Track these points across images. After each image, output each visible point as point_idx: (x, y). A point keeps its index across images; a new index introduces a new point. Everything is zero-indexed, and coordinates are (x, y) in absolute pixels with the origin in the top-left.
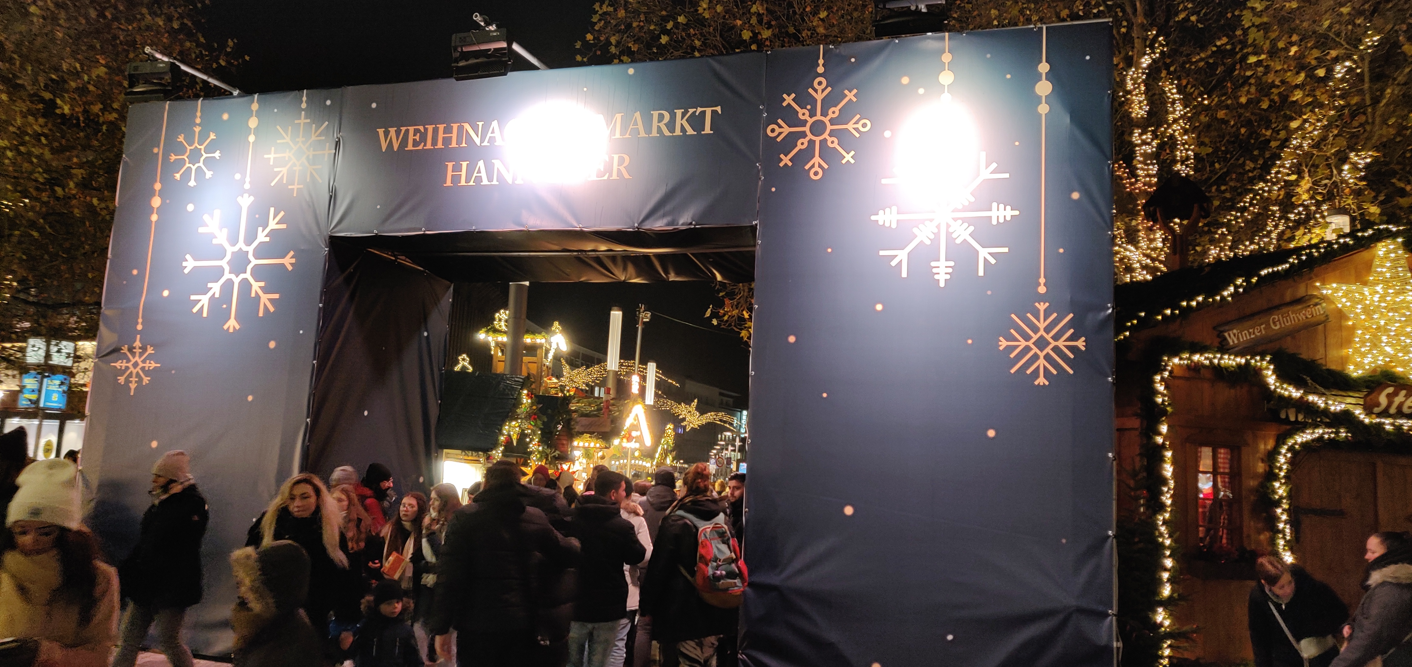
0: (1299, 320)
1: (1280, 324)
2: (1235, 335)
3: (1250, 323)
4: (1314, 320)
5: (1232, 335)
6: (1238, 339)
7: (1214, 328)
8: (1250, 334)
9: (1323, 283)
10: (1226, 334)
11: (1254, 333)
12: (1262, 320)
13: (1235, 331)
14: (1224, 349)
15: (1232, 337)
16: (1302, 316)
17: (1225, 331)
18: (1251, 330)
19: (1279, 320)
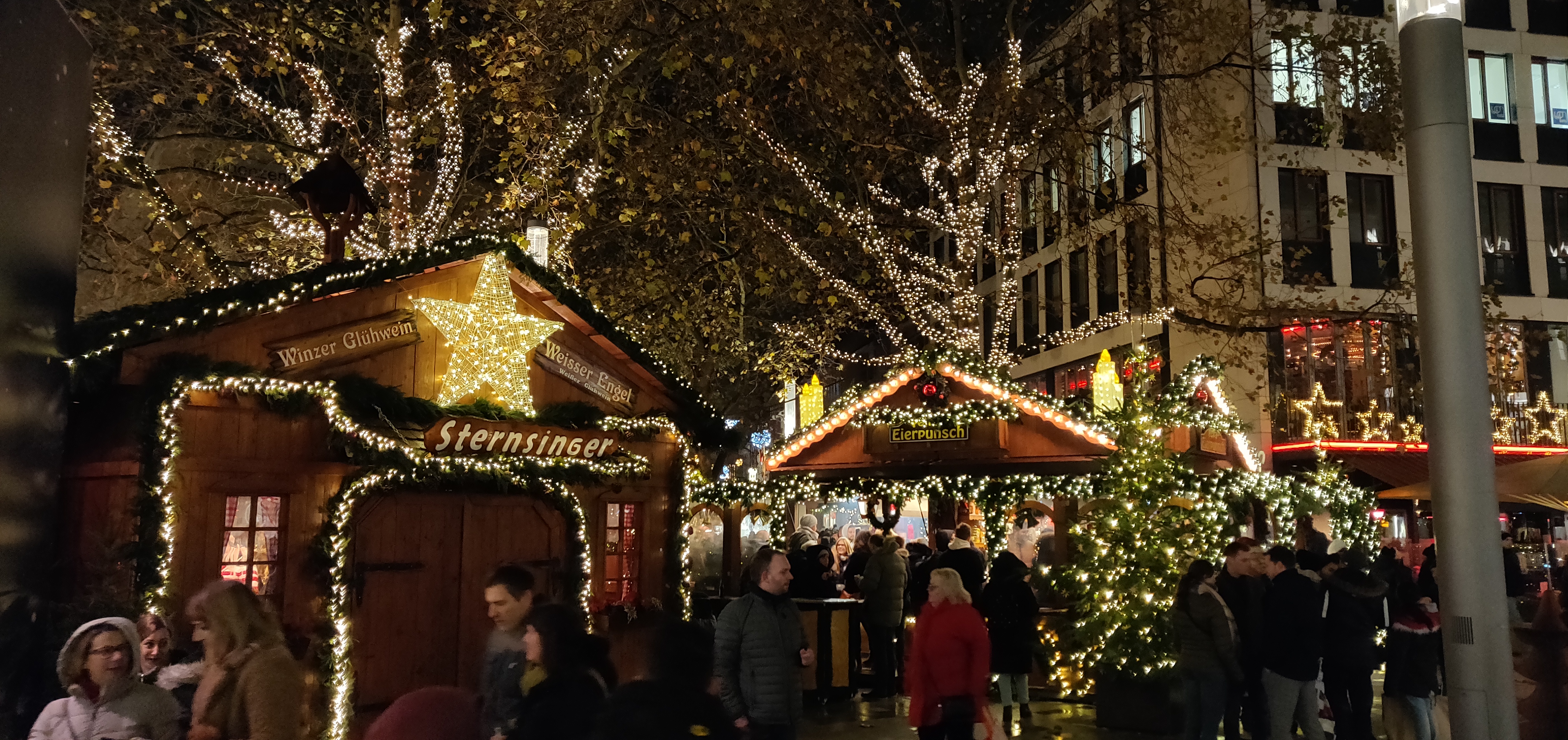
0: (381, 338)
1: (357, 343)
2: (292, 355)
3: (314, 340)
4: (401, 339)
5: (288, 355)
6: (297, 359)
7: (264, 345)
8: (314, 354)
9: (417, 296)
10: (280, 353)
11: (320, 353)
12: (332, 337)
13: (293, 349)
14: (275, 370)
15: (289, 357)
16: (385, 334)
17: (280, 349)
18: (317, 349)
19: (355, 337)
